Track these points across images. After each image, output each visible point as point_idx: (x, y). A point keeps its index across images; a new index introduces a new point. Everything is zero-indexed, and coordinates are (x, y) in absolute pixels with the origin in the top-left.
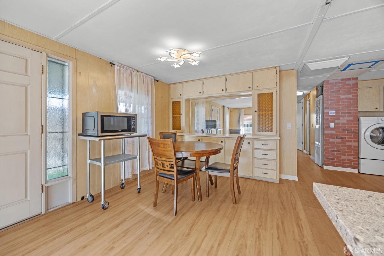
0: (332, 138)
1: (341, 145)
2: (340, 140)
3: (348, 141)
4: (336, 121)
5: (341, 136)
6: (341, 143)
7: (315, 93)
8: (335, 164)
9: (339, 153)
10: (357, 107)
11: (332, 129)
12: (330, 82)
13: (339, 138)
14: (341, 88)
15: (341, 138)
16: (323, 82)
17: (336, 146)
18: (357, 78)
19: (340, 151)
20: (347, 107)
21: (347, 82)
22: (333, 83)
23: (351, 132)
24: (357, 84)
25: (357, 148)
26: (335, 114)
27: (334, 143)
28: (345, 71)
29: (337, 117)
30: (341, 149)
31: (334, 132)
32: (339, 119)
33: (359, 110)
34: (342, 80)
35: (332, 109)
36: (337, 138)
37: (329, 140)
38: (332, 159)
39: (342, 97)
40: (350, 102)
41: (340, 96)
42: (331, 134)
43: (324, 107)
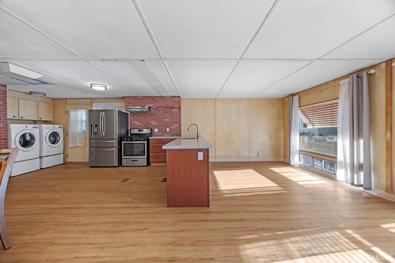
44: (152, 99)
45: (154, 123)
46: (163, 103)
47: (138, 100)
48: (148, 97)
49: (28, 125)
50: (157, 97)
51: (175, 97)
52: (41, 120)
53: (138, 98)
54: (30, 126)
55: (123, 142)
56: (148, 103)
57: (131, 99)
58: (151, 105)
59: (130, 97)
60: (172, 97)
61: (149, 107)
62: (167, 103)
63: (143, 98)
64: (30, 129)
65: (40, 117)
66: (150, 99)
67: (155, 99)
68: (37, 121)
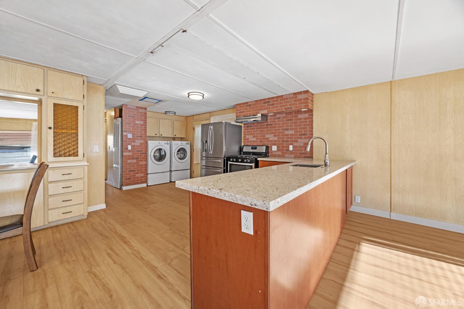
0: (129, 159)
1: (136, 165)
2: (135, 161)
3: (141, 161)
4: (133, 144)
5: (136, 157)
6: (136, 163)
7: (113, 113)
8: (132, 182)
9: (135, 172)
10: (146, 132)
11: (130, 151)
12: (128, 106)
13: (135, 159)
14: (136, 114)
15: (136, 158)
16: (123, 105)
17: (132, 166)
18: (146, 109)
19: (135, 171)
20: (140, 132)
21: (140, 110)
22: (131, 109)
23: (143, 153)
24: (146, 114)
25: (146, 165)
26: (132, 137)
27: (131, 163)
28: (141, 101)
29: (133, 140)
30: (136, 169)
31: (130, 154)
32: (134, 142)
33: (147, 135)
34: (137, 107)
35: (130, 132)
36: (133, 159)
37: (127, 161)
38: (129, 179)
39: (137, 122)
40: (142, 127)
41: (135, 122)
42: (129, 156)
43: (123, 129)
44: (266, 102)
45: (271, 137)
46: (281, 106)
47: (249, 106)
48: (261, 100)
49: (161, 142)
50: (273, 98)
51: (300, 93)
52: (176, 136)
53: (249, 104)
54: (163, 143)
55: (229, 163)
56: (262, 110)
57: (241, 107)
58: (265, 112)
59: (240, 104)
60: (294, 94)
61: (262, 115)
62: (287, 105)
63: (254, 103)
64: (164, 146)
65: (175, 134)
66: (264, 103)
67: (269, 102)
68: (176, 138)
